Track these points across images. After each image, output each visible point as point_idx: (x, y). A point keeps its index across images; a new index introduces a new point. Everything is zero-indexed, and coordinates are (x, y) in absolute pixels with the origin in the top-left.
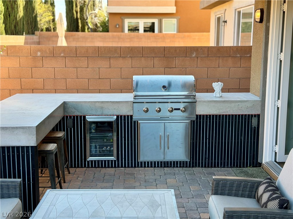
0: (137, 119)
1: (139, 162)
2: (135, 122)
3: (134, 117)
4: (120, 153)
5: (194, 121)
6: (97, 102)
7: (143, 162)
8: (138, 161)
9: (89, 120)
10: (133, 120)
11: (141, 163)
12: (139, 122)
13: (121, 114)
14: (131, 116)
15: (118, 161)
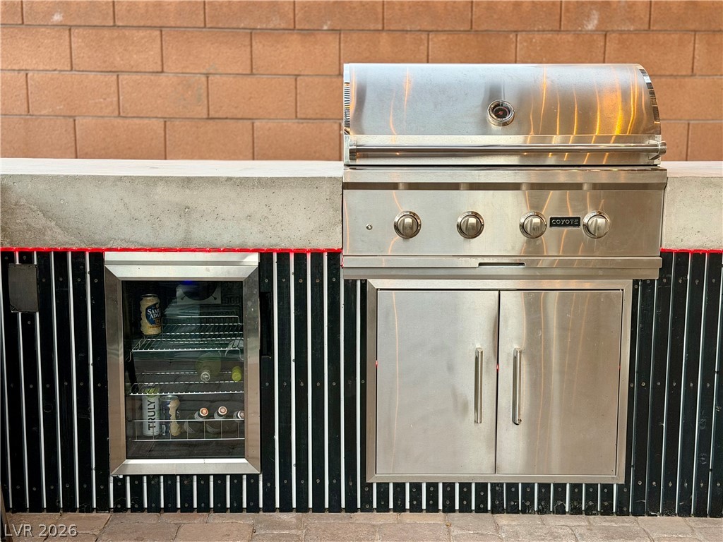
0: (362, 272)
1: (372, 484)
2: (350, 285)
3: (345, 262)
4: (277, 437)
5: (648, 284)
6: (161, 178)
7: (391, 486)
8: (368, 481)
9: (122, 272)
10: (344, 275)
11: (383, 488)
12: (375, 283)
13: (284, 244)
14: (335, 256)
15: (269, 478)
